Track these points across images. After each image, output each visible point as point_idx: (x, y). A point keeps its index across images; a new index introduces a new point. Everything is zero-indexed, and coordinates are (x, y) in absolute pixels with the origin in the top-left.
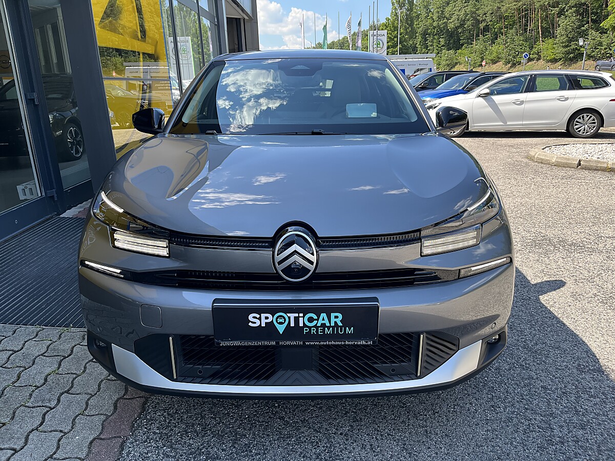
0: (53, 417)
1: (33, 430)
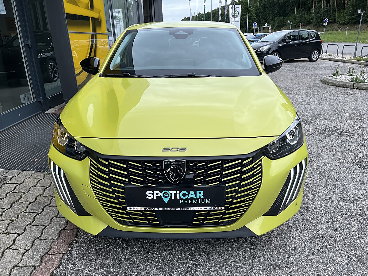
0: (40, 218)
1: (28, 224)
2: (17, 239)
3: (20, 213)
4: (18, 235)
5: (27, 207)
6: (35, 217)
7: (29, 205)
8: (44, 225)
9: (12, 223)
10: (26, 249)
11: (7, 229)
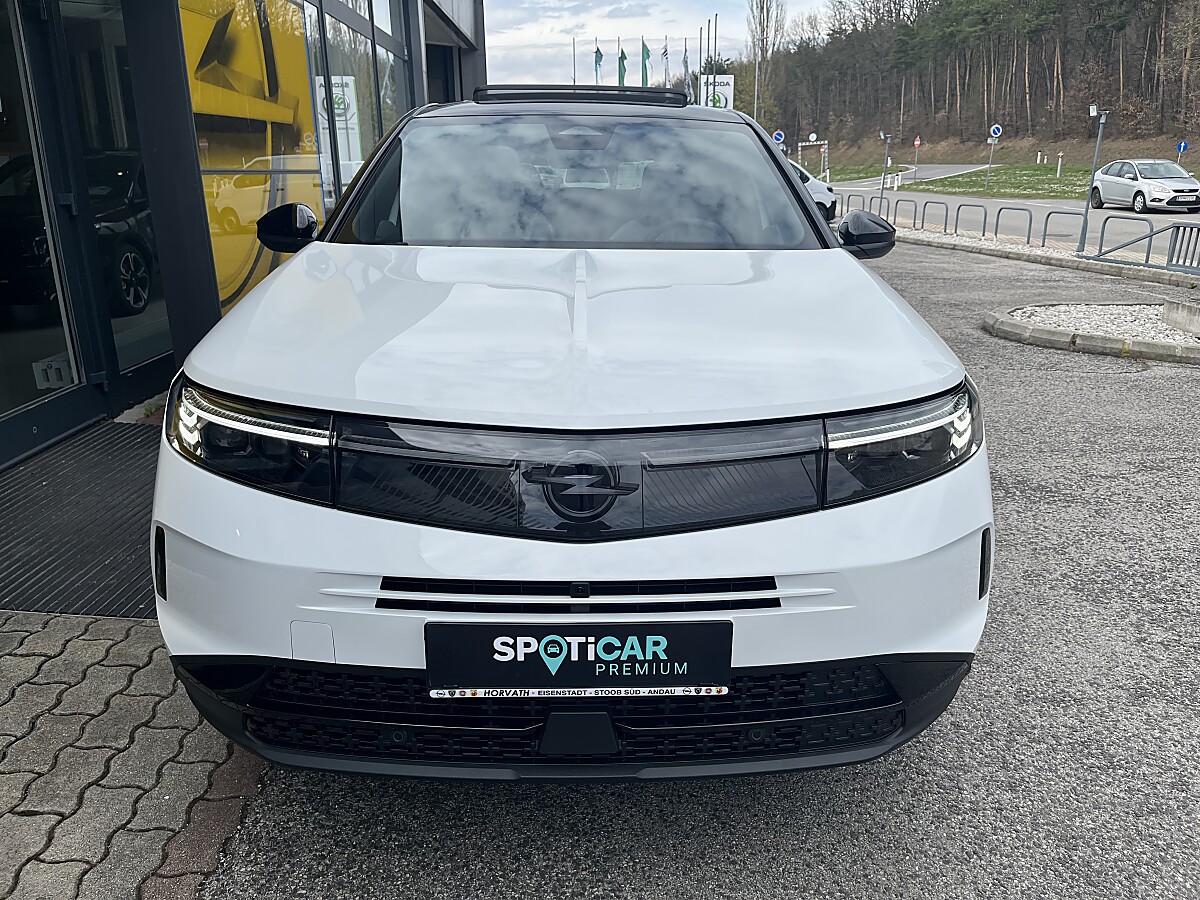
0: (124, 764)
1: (90, 785)
2: (58, 830)
3: (61, 750)
4: (60, 818)
5: (83, 729)
6: (109, 760)
7: (87, 722)
8: (139, 787)
9: (38, 781)
10: (88, 862)
11: (25, 798)
